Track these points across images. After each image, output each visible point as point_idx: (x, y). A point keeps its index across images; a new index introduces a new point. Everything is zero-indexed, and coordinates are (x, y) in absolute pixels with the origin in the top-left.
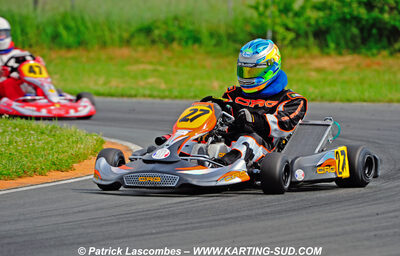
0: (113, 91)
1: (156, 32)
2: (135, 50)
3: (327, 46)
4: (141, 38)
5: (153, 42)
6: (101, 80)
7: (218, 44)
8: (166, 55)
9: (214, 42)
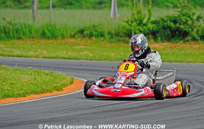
0: (71, 57)
1: (86, 32)
2: (76, 39)
3: (157, 39)
4: (79, 35)
5: (84, 36)
6: (65, 52)
7: (111, 37)
8: (89, 42)
9: (109, 36)
